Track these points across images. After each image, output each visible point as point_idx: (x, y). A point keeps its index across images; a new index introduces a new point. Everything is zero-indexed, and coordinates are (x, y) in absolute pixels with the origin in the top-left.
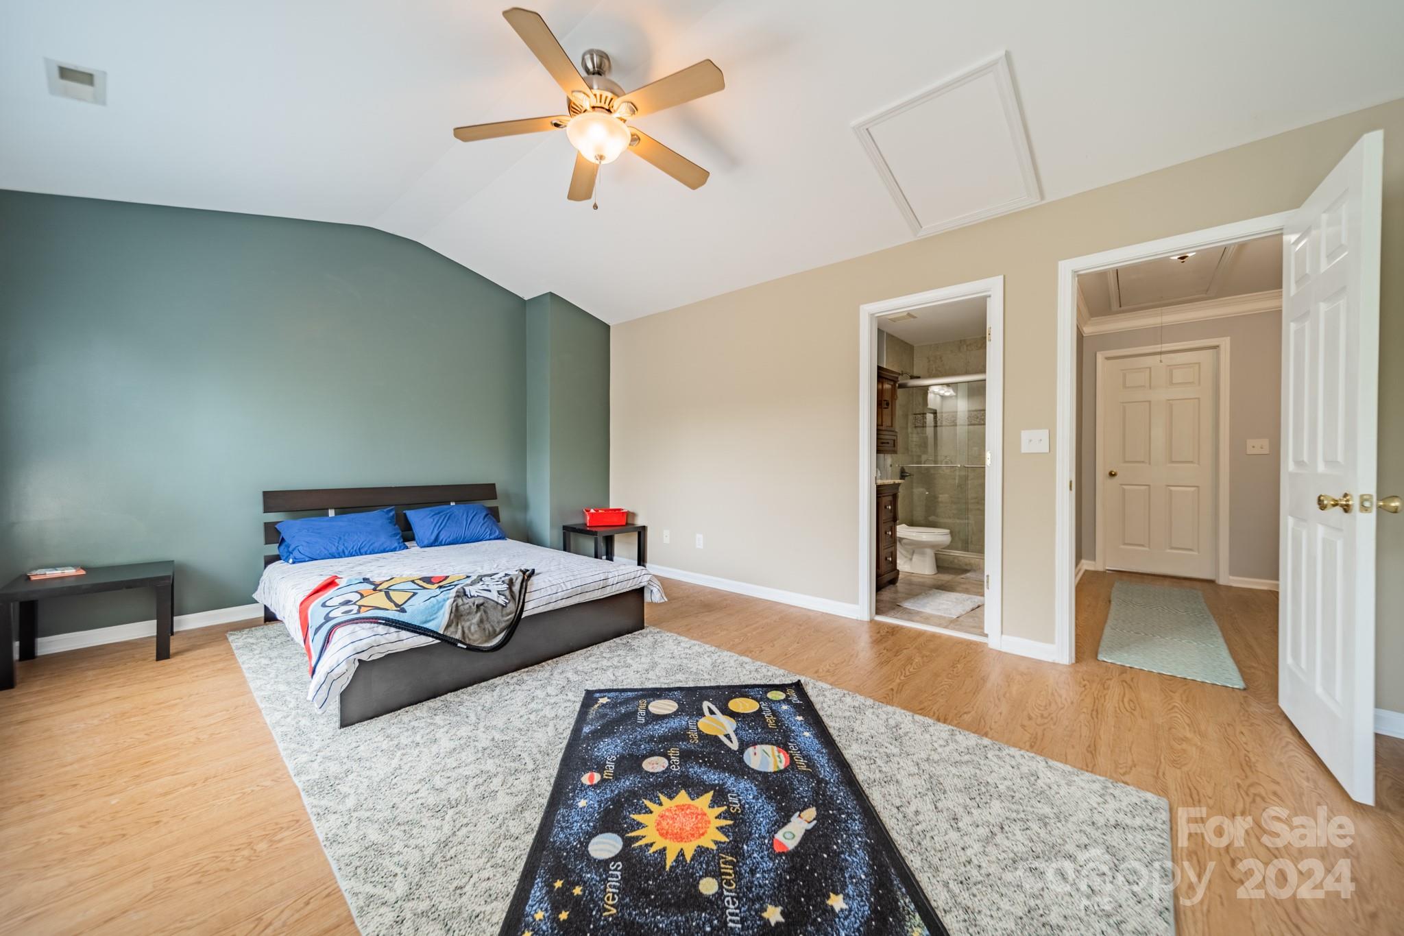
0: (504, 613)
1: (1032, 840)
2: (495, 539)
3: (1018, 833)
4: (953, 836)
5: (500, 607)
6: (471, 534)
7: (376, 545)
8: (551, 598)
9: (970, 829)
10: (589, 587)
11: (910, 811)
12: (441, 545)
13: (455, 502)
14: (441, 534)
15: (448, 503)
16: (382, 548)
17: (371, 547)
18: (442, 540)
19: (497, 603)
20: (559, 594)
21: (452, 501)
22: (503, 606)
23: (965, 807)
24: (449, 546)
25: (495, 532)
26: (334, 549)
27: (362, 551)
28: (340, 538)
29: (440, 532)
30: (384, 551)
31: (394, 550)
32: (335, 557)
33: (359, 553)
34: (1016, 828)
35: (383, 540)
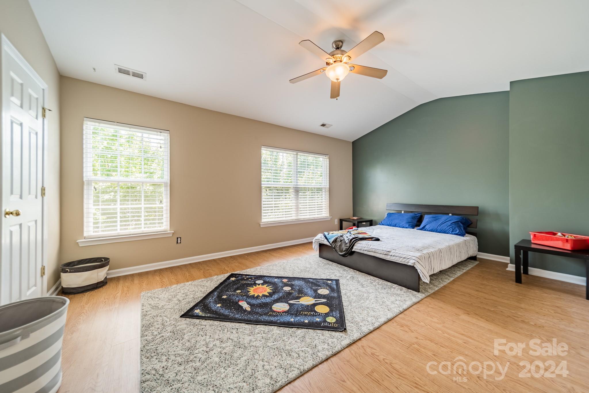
0: (346, 246)
1: (195, 357)
2: (455, 234)
3: (201, 356)
4: (216, 337)
5: (345, 243)
6: (441, 229)
7: (401, 225)
8: (362, 248)
9: (214, 343)
10: (379, 251)
11: (234, 331)
12: (425, 230)
13: (452, 214)
14: (427, 226)
15: (448, 214)
16: (402, 226)
17: (399, 225)
18: (426, 229)
19: (345, 242)
20: (365, 248)
21: (450, 214)
22: (346, 243)
23: (224, 348)
24: (429, 232)
25: (456, 231)
26: (388, 223)
27: (397, 226)
28: (392, 220)
29: (427, 225)
30: (403, 227)
31: (407, 228)
32: (389, 226)
33: (395, 226)
34: (203, 358)
35: (404, 223)
